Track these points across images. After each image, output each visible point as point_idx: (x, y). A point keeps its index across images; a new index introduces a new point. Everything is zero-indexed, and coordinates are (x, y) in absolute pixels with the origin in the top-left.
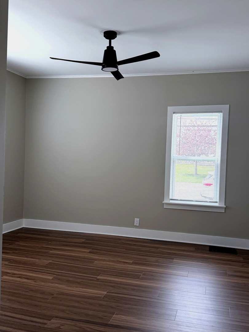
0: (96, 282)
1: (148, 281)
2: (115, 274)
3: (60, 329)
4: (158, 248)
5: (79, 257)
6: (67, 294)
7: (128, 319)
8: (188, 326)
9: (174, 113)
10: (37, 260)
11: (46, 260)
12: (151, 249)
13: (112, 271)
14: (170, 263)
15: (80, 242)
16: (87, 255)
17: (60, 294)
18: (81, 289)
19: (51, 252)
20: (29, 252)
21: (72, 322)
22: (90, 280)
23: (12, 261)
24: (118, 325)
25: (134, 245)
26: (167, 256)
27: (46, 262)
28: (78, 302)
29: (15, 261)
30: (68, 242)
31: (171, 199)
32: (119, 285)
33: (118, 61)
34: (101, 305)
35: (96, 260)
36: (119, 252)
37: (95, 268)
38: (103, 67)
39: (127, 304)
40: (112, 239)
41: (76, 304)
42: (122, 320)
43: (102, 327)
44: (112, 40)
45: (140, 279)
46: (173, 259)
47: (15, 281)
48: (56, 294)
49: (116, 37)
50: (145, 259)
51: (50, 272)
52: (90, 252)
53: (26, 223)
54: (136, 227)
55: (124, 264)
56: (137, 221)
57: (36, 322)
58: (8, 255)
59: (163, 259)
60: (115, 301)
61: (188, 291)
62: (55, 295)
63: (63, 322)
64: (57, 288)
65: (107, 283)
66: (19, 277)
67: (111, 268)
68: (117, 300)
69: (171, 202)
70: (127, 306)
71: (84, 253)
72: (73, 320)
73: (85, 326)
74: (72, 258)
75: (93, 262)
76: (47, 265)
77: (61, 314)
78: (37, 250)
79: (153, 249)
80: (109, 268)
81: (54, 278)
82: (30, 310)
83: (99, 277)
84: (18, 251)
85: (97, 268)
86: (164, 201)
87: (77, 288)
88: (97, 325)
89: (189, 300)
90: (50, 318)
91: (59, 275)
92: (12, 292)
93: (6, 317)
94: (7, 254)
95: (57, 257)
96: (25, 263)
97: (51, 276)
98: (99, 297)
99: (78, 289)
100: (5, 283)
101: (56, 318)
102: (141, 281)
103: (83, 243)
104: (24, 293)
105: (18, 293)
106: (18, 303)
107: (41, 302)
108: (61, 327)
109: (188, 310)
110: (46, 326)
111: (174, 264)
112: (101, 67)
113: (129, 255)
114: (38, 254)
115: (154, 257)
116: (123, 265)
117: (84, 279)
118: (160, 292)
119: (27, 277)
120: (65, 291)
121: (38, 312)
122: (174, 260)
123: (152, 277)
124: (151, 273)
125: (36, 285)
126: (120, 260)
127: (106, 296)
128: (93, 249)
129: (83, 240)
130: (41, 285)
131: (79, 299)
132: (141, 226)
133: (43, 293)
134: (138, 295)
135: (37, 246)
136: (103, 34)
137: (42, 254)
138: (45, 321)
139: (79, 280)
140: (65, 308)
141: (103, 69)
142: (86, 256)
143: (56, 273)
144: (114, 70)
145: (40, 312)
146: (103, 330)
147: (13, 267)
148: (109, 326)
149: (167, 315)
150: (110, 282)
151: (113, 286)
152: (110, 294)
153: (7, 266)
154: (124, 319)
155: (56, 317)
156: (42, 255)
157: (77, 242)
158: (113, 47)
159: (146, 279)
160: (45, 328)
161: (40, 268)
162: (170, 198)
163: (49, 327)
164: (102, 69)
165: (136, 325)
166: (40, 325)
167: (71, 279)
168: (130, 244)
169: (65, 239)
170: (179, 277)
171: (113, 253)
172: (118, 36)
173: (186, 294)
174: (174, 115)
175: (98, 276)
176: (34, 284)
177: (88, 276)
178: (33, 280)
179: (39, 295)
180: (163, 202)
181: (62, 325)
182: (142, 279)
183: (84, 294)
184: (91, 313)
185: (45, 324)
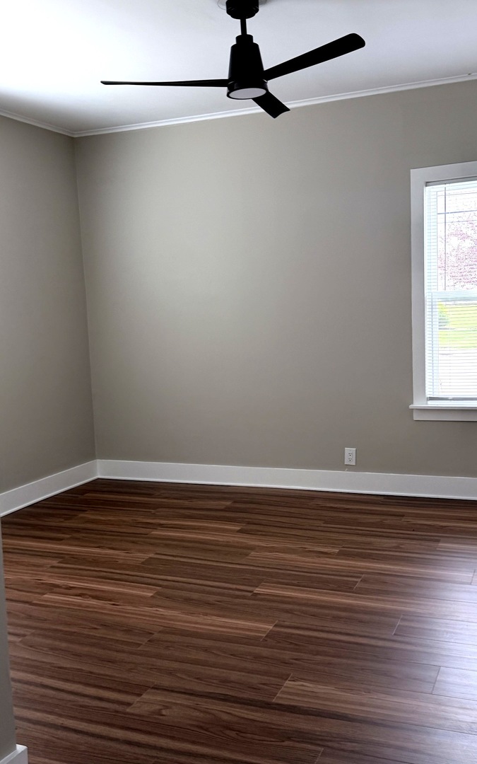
0: (252, 602)
1: (374, 597)
2: (296, 582)
3: (161, 717)
4: (403, 516)
5: (217, 544)
6: (183, 633)
7: (318, 691)
8: (465, 708)
9: (427, 184)
10: (122, 553)
11: (140, 551)
12: (386, 520)
13: (290, 575)
14: (429, 553)
15: (218, 507)
16: (233, 539)
17: (168, 633)
18: (214, 618)
19: (155, 532)
20: (105, 535)
21: (189, 700)
22: (238, 597)
23: (67, 556)
24: (294, 707)
25: (346, 511)
26: (425, 534)
27: (140, 556)
28: (206, 650)
29: (75, 558)
30: (195, 509)
31: (431, 399)
32: (304, 608)
33: (266, 68)
34: (257, 658)
35: (252, 548)
36: (309, 528)
37: (252, 568)
38: (231, 90)
39: (318, 653)
40: (294, 497)
41: (202, 656)
42: (305, 693)
43: (257, 711)
44: (248, 20)
45: (353, 592)
46: (438, 541)
47: (69, 604)
48: (160, 632)
49: (257, 10)
50: (369, 543)
51: (150, 581)
52: (240, 531)
53: (103, 469)
54: (350, 468)
55: (319, 557)
56: (350, 453)
57: (108, 700)
58: (60, 544)
59: (414, 542)
60: (292, 646)
61: (470, 620)
62: (156, 636)
63: (170, 698)
64: (162, 617)
65: (274, 604)
66: (80, 595)
67: (288, 568)
68: (296, 645)
69: (432, 404)
70: (319, 658)
71: (227, 534)
72: (191, 694)
73: (219, 708)
74: (201, 546)
75: (247, 555)
76: (143, 563)
77: (166, 681)
78: (124, 530)
79: (389, 517)
80: (284, 567)
81: (158, 593)
82: (97, 671)
83: (257, 590)
84: (84, 535)
85: (255, 568)
86: (412, 403)
87: (206, 617)
88: (246, 706)
89: (471, 643)
90: (138, 689)
91: (167, 587)
92: (61, 631)
93: (44, 690)
94: (58, 542)
95: (167, 546)
96: (95, 562)
97: (151, 589)
98: (257, 638)
99: (209, 619)
100: (48, 609)
101: (153, 691)
102: (356, 597)
103: (227, 509)
104: (86, 632)
105: (75, 632)
106: (72, 656)
107: (123, 652)
108: (164, 712)
109: (467, 668)
110: (128, 710)
111: (438, 553)
112: (225, 90)
113: (332, 535)
114: (125, 538)
115: (394, 537)
116: (317, 560)
117: (223, 595)
118: (402, 624)
119: (98, 593)
120: (178, 625)
121: (115, 677)
122: (440, 544)
123: (381, 586)
124: (383, 578)
125: (115, 611)
126: (309, 547)
127: (271, 635)
128: (249, 523)
129: (228, 503)
130: (126, 613)
131: (208, 643)
132: (360, 466)
133: (129, 630)
134: (348, 632)
135: (124, 521)
136: (225, 7)
137: (134, 539)
138: (128, 698)
139: (212, 598)
140: (175, 665)
141: (231, 95)
142: (231, 539)
143: (161, 583)
144: (260, 92)
145: (120, 675)
146: (258, 719)
147: (69, 571)
148: (275, 709)
149: (415, 679)
150: (284, 600)
151: (287, 611)
152: (282, 630)
153: (56, 570)
154: (309, 689)
155: (153, 688)
156: (133, 542)
157: (214, 507)
158: (251, 37)
159: (368, 592)
160: (128, 714)
161: (127, 572)
162: (429, 394)
163: (137, 711)
164: (228, 96)
165: (338, 705)
166: (116, 707)
167: (195, 596)
168: (335, 508)
169: (186, 503)
170: (450, 584)
171: (294, 532)
172: (261, 8)
173: (466, 627)
174: (427, 189)
175: (257, 587)
176: (111, 610)
177: (234, 586)
178: (110, 600)
179: (120, 636)
180: (411, 406)
181: (167, 707)
182: (360, 591)
183: (222, 632)
184: (234, 676)
185: (129, 704)
